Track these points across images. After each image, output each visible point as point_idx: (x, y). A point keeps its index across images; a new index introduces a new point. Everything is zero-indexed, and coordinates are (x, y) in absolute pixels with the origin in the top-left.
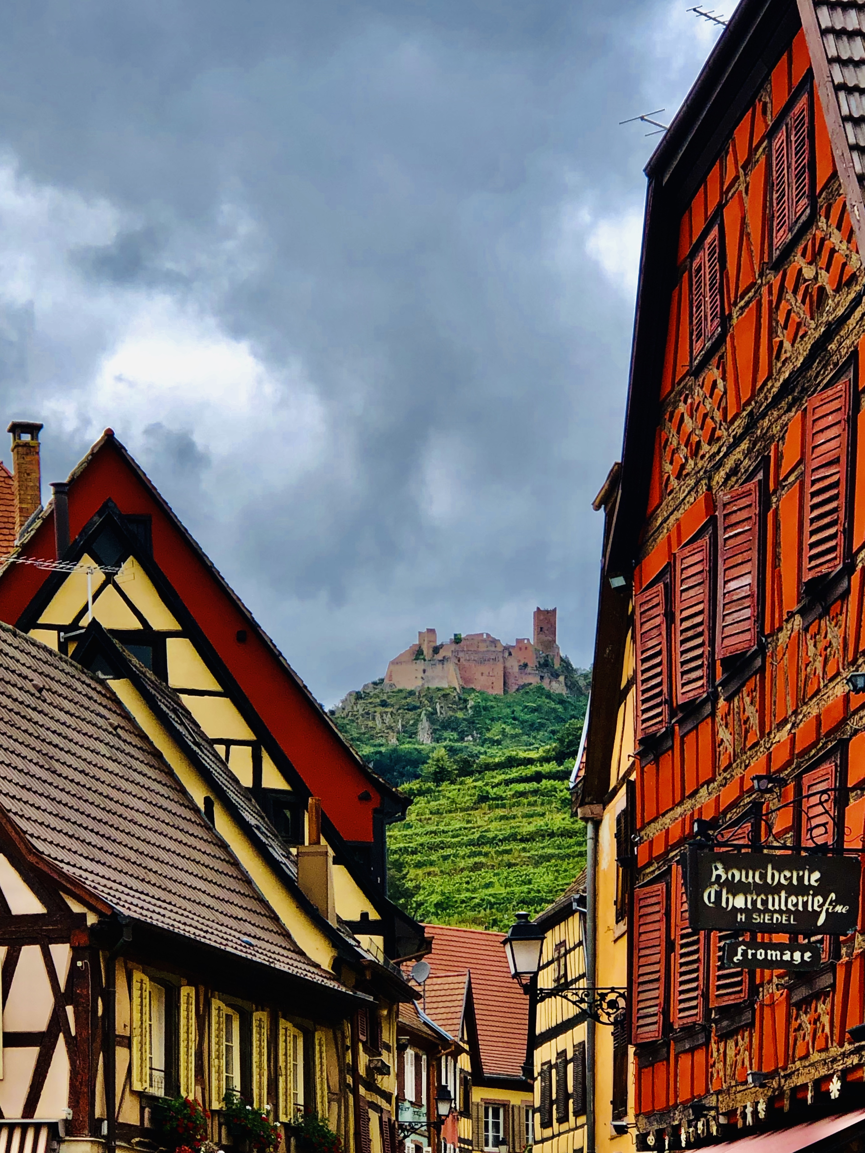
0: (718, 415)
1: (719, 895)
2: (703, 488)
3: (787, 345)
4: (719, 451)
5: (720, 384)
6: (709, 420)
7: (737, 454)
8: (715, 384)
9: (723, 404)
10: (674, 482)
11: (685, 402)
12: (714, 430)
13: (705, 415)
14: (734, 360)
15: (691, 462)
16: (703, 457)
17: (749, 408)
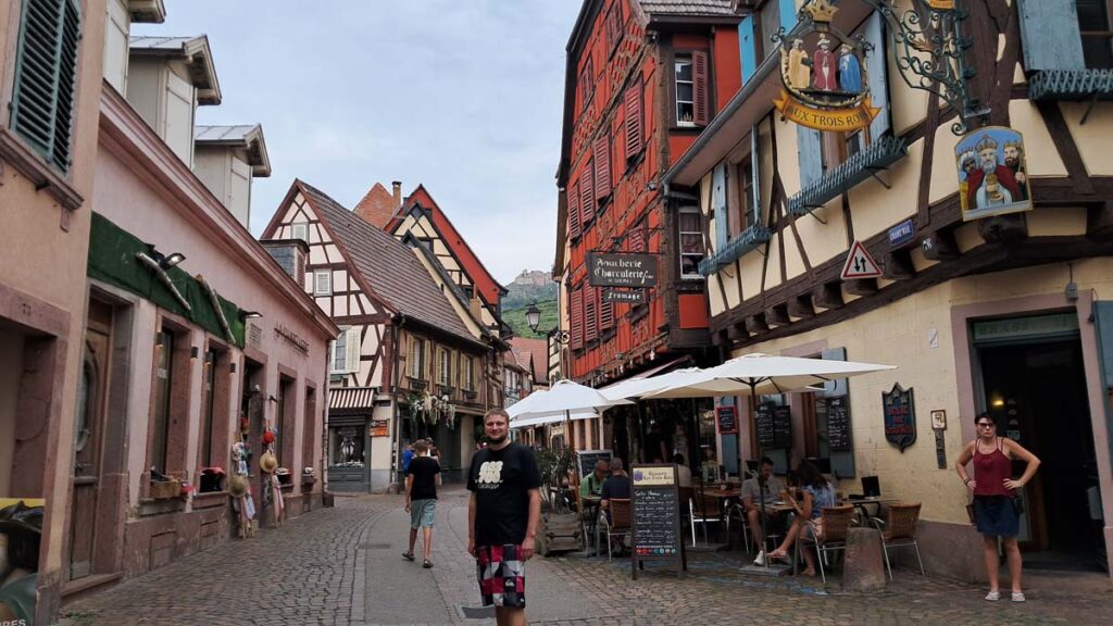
0: (593, 121)
1: (601, 271)
2: (589, 148)
3: (616, 84)
4: (594, 133)
5: (593, 111)
7: (600, 131)
9: (594, 117)
10: (579, 151)
12: (592, 127)
13: (589, 123)
15: (584, 141)
16: (588, 138)
17: (603, 114)
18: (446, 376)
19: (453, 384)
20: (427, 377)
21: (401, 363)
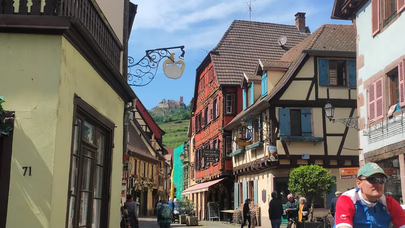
4: (204, 101)
9: (205, 96)
10: (199, 103)
11: (200, 95)
14: (206, 92)
15: (201, 101)
18: (143, 173)
19: (146, 176)
20: (137, 174)
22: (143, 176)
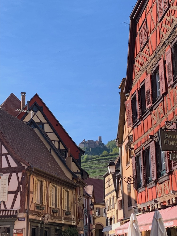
0: (147, 56)
1: (167, 142)
2: (145, 71)
3: (164, 35)
4: (148, 62)
5: (148, 50)
6: (145, 58)
7: (153, 61)
8: (146, 50)
9: (149, 53)
10: (138, 73)
11: (139, 57)
12: (147, 59)
13: (145, 57)
14: (151, 44)
15: (142, 67)
16: (144, 65)
17: (155, 51)
18: (54, 202)
19: (58, 207)
20: (45, 203)
21: (31, 195)
22: (54, 207)
